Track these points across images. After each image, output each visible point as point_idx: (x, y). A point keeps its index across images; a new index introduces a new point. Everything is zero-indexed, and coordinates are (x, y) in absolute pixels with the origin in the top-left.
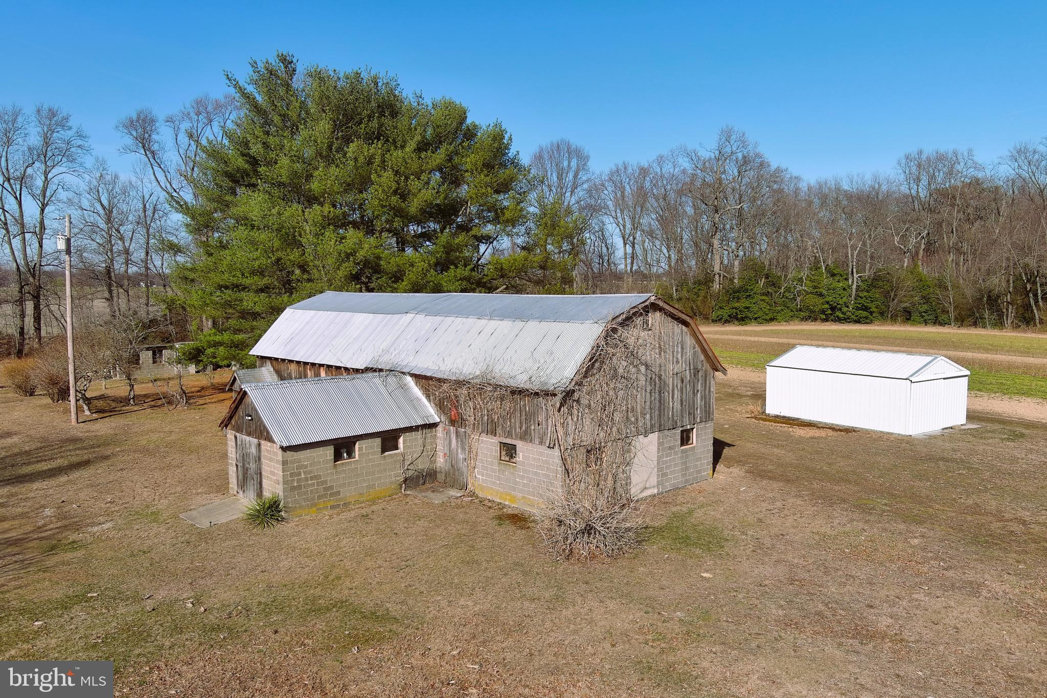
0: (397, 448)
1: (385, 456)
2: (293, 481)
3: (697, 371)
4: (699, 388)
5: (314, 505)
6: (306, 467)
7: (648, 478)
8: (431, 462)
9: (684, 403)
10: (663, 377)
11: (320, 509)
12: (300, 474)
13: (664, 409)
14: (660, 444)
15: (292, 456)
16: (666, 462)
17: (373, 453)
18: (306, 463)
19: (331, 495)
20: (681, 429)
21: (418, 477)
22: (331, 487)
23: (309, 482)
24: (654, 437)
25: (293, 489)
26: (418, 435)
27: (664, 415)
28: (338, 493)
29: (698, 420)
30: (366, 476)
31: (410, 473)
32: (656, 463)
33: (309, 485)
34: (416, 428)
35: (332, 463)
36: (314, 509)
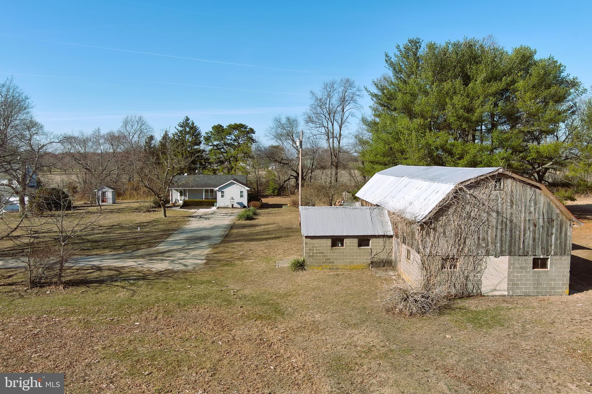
0: (368, 245)
1: (360, 249)
2: (310, 253)
3: (551, 221)
4: (554, 231)
5: (321, 266)
6: (317, 247)
7: (499, 283)
8: (388, 256)
9: (537, 241)
10: (514, 221)
11: (323, 268)
12: (313, 250)
13: (515, 242)
14: (510, 264)
15: (310, 241)
16: (517, 276)
17: (353, 246)
18: (317, 245)
19: (330, 263)
20: (533, 257)
21: (380, 262)
22: (330, 259)
23: (318, 255)
24: (505, 259)
25: (310, 256)
26: (381, 240)
27: (515, 245)
28: (333, 262)
29: (553, 253)
30: (349, 257)
31: (375, 260)
32: (506, 275)
33: (318, 256)
34: (379, 236)
35: (330, 248)
36: (321, 268)
